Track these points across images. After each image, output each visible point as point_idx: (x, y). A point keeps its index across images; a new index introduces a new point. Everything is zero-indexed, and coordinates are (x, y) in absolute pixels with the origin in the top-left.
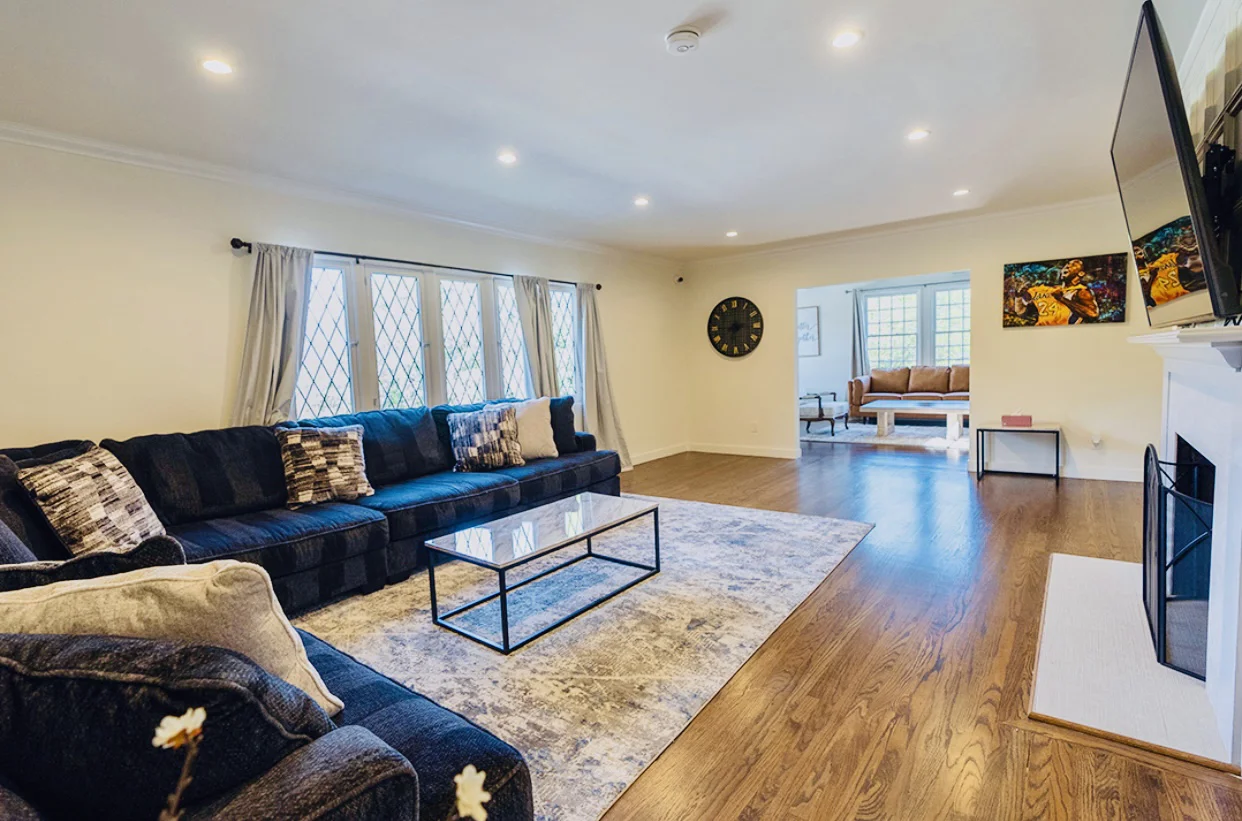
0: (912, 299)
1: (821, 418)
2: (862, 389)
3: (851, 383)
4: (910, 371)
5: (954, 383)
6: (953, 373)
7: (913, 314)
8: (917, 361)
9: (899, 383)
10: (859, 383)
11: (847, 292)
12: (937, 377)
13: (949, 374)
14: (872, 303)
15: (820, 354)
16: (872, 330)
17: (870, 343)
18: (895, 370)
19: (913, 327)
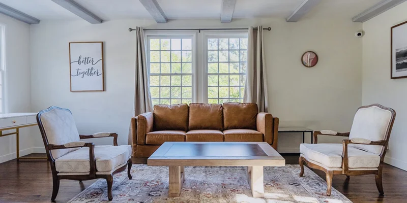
0: (188, 43)
1: (93, 174)
2: (146, 127)
3: (134, 121)
4: (189, 107)
5: (228, 120)
6: (225, 110)
7: (188, 57)
8: (192, 99)
9: (180, 119)
10: (144, 120)
11: (131, 30)
12: (213, 114)
13: (222, 111)
14: (154, 43)
15: (104, 89)
16: (153, 69)
17: (153, 81)
18: (176, 107)
19: (189, 68)
